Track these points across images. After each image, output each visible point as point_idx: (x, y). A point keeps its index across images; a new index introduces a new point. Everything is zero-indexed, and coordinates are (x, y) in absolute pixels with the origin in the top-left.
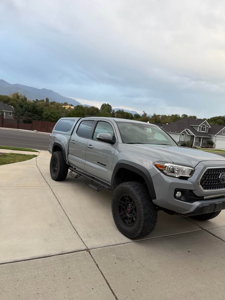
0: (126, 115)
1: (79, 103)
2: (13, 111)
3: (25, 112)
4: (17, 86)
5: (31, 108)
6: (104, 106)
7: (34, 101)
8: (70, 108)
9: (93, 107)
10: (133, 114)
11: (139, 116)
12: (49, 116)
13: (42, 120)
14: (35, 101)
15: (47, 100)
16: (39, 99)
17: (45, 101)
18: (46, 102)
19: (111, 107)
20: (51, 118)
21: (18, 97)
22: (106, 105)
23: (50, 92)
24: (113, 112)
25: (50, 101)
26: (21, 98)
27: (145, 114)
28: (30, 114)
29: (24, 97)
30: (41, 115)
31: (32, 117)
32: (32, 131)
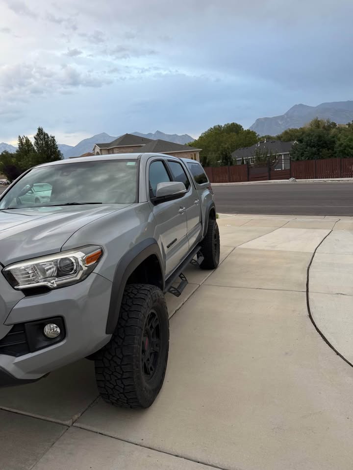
2: (289, 151)
3: (307, 148)
5: (315, 139)
7: (349, 125)
12: (345, 147)
13: (335, 157)
20: (350, 150)
28: (314, 149)
29: (328, 122)
30: (333, 147)
31: (318, 154)
32: (288, 180)
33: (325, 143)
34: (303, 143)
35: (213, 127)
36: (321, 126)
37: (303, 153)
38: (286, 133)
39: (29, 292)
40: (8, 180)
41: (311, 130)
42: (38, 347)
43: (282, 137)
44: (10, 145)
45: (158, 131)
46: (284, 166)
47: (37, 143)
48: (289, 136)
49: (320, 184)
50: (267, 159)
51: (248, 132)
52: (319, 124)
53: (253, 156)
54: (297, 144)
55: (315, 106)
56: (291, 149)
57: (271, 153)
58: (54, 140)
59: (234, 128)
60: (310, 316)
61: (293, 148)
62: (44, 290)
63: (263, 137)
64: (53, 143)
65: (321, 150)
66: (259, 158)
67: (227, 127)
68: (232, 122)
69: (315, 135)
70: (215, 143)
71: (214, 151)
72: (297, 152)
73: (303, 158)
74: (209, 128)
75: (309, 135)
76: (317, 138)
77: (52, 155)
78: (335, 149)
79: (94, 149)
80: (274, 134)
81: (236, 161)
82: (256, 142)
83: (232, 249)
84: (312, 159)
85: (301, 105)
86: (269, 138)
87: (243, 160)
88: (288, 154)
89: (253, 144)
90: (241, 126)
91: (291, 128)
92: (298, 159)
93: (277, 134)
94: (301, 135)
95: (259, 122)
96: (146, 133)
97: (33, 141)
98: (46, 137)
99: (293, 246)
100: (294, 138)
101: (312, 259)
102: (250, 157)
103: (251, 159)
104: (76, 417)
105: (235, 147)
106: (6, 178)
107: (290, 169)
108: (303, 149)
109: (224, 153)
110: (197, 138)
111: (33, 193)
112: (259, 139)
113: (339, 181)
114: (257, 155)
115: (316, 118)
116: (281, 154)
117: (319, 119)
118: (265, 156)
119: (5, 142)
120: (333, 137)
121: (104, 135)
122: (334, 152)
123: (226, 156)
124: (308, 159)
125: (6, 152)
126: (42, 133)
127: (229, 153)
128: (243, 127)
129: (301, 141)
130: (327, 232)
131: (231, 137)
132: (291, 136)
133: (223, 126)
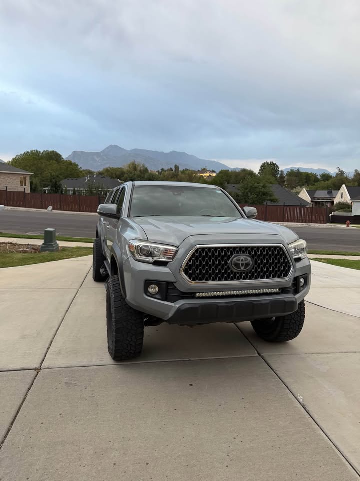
0: (305, 178)
1: (226, 166)
4: (137, 152)
6: (265, 167)
7: (158, 172)
8: (211, 176)
9: (244, 171)
10: (319, 174)
11: (331, 177)
14: (160, 171)
15: (177, 167)
16: (165, 169)
17: (174, 169)
18: (175, 171)
19: (277, 166)
21: (135, 168)
22: (268, 163)
23: (183, 155)
24: (282, 174)
25: (181, 169)
26: (139, 169)
27: (342, 173)
29: (144, 167)
35: (30, 151)
42: (300, 290)
51: (70, 163)
55: (129, 150)
57: (103, 188)
59: (53, 157)
63: (85, 171)
66: (91, 191)
67: (47, 154)
68: (51, 150)
74: (25, 151)
81: (66, 190)
87: (75, 190)
90: (61, 156)
91: (111, 167)
95: (76, 154)
100: (116, 177)
102: (82, 189)
103: (84, 191)
114: (88, 188)
115: (133, 161)
117: (136, 163)
118: (96, 190)
127: (59, 181)
131: (50, 165)
132: (112, 174)
133: (42, 152)
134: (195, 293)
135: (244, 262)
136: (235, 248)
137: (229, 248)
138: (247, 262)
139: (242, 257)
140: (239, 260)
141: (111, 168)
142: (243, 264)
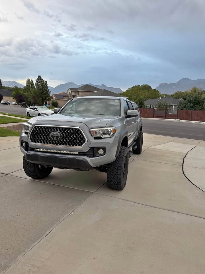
2: (177, 104)
3: (188, 103)
5: (193, 99)
13: (203, 110)
28: (192, 105)
29: (201, 90)
30: (203, 105)
31: (194, 107)
32: (175, 120)
33: (199, 102)
34: (186, 100)
35: (135, 86)
36: (197, 92)
37: (185, 106)
38: (176, 93)
39: (96, 138)
40: (17, 102)
41: (191, 94)
42: (97, 156)
43: (174, 96)
44: (18, 83)
45: (103, 85)
46: (174, 112)
47: (37, 84)
48: (177, 96)
49: (193, 124)
50: (164, 107)
51: (155, 91)
52: (196, 91)
53: (156, 104)
54: (182, 101)
55: (195, 80)
56: (179, 103)
57: (167, 104)
58: (46, 83)
59: (147, 88)
60: (183, 173)
61: (179, 102)
62: (100, 138)
63: (163, 94)
64: (46, 85)
65: (196, 105)
66: (160, 106)
67: (143, 87)
68: (146, 84)
69: (193, 96)
70: (135, 95)
71: (134, 99)
72: (182, 105)
73: (185, 109)
74: (133, 86)
75: (189, 96)
76: (195, 98)
77: (44, 91)
78: (203, 106)
79: (68, 91)
80: (169, 94)
81: (146, 106)
82: (159, 97)
83: (146, 148)
84: (190, 109)
85: (186, 79)
86: (166, 95)
87: (150, 106)
88: (177, 106)
89: (157, 98)
90: (151, 87)
92: (182, 109)
93: (171, 94)
94: (185, 96)
95: (161, 85)
96: (96, 85)
97: (35, 82)
98: (42, 81)
99: (177, 150)
100: (181, 97)
101: (186, 155)
102: (155, 105)
103: (155, 106)
104: (95, 191)
105: (147, 98)
106: (16, 101)
107: (177, 114)
108: (185, 104)
109: (140, 101)
110: (125, 91)
111: (37, 110)
112: (161, 95)
113: (204, 123)
114: (159, 104)
115: (194, 87)
116: (173, 105)
117: (196, 88)
118: (163, 105)
119: (15, 81)
120: (204, 99)
121: (71, 83)
122: (203, 107)
123: (141, 103)
124: (188, 110)
125: (16, 87)
126: (40, 79)
127: (143, 101)
128: (152, 88)
129: (185, 99)
130: (194, 146)
131: (145, 92)
132: (179, 95)
133: (141, 85)
134: (34, 149)
135: (56, 135)
136: (53, 128)
137: (50, 127)
138: (57, 135)
139: (55, 133)
140: (53, 134)
141: (179, 92)
142: (55, 137)
